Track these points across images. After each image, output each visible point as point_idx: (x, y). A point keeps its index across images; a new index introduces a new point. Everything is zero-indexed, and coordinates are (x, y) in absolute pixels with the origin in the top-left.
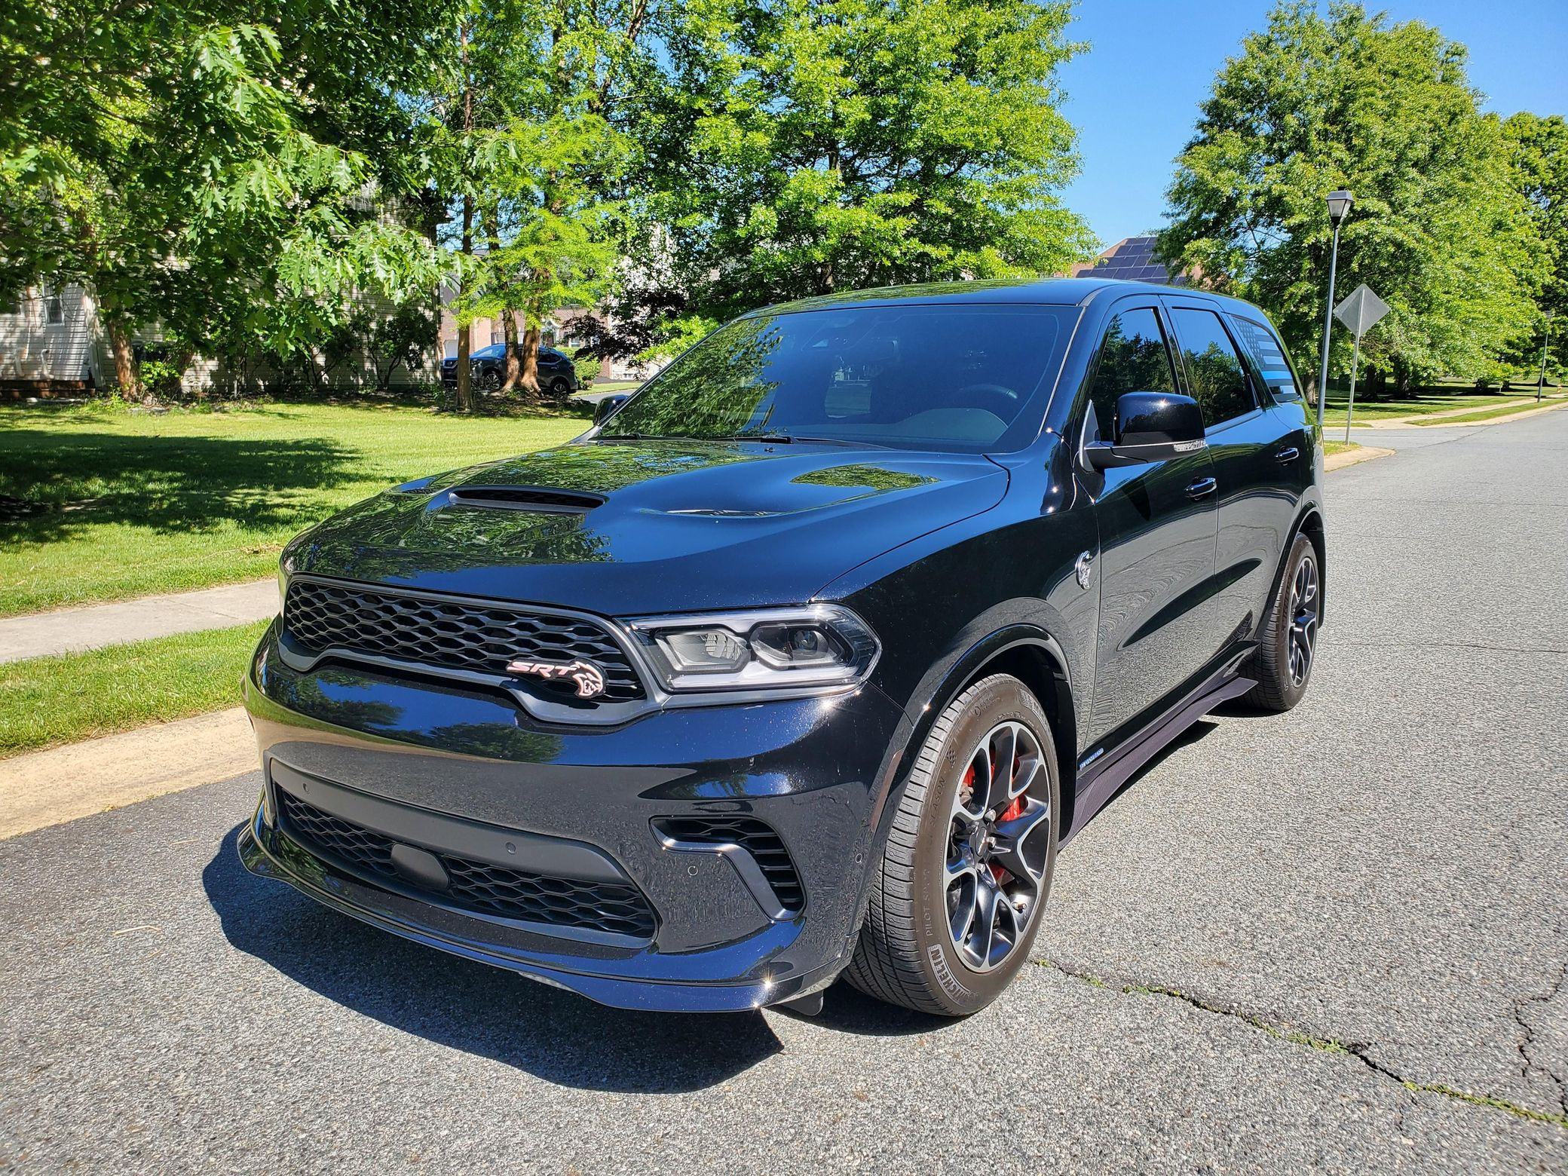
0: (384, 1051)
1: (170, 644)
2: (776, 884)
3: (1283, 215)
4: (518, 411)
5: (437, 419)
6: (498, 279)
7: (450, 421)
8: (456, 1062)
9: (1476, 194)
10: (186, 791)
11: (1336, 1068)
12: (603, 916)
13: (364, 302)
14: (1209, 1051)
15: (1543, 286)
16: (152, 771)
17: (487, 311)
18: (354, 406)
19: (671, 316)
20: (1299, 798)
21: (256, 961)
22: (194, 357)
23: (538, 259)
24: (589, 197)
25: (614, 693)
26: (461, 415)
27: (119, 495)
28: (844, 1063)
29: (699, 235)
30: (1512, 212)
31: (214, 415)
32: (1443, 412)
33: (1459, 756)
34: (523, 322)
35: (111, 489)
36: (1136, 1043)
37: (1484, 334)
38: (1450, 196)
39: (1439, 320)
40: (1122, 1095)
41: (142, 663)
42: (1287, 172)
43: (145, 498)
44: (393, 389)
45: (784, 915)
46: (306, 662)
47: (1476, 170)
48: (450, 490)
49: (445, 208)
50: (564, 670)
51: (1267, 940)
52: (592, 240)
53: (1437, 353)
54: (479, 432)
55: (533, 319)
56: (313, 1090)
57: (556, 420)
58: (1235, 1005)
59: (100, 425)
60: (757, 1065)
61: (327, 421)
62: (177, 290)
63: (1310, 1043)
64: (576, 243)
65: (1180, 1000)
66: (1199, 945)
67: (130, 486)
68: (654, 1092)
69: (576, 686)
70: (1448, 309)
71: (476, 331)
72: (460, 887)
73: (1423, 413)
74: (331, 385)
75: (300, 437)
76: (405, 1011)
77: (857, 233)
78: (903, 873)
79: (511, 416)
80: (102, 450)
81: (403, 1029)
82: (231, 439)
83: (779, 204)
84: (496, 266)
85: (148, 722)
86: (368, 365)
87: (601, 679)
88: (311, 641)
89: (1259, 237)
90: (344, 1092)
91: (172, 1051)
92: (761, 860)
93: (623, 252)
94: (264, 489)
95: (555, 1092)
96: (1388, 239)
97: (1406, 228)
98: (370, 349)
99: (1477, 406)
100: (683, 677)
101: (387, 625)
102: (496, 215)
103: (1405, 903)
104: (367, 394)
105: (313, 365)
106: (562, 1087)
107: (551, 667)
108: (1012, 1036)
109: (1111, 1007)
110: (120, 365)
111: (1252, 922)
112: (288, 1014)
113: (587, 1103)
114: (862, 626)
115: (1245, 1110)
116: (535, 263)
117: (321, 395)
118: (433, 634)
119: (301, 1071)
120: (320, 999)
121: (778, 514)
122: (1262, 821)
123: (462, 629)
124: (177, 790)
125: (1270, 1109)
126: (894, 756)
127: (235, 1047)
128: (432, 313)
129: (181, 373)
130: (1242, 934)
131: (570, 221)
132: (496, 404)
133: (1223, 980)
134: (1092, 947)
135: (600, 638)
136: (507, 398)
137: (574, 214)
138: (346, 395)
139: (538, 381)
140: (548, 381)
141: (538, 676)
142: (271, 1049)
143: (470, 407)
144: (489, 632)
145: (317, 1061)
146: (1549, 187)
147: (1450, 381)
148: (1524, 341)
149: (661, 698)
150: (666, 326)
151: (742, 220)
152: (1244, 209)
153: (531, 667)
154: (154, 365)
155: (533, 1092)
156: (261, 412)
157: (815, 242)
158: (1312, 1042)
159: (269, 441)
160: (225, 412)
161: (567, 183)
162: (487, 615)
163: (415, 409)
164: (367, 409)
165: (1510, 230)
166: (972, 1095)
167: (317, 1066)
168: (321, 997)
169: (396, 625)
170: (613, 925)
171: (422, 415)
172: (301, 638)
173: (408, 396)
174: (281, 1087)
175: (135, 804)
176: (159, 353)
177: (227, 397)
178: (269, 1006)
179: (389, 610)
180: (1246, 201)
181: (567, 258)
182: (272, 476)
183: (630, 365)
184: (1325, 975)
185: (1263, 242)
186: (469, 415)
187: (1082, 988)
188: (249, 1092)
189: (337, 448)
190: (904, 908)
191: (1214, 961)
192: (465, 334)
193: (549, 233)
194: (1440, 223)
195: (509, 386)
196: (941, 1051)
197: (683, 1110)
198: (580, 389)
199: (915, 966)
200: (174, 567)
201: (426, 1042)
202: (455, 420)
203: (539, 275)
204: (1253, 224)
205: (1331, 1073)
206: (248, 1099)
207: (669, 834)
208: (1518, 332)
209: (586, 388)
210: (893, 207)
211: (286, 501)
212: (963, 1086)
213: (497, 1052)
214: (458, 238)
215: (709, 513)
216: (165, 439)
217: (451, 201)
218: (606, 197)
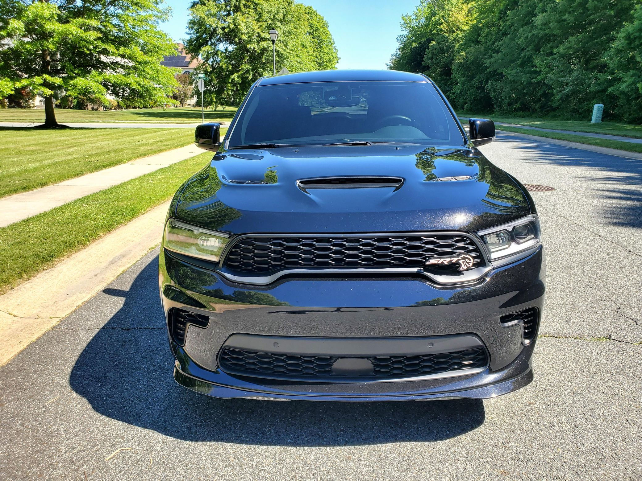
2: (527, 331)
12: (463, 363)
45: (527, 342)
46: (262, 280)
50: (455, 260)
69: (459, 266)
72: (382, 370)
87: (472, 261)
95: (442, 445)
100: (493, 254)
141: (442, 265)
153: (438, 261)
180: (220, 30)
185: (227, 48)
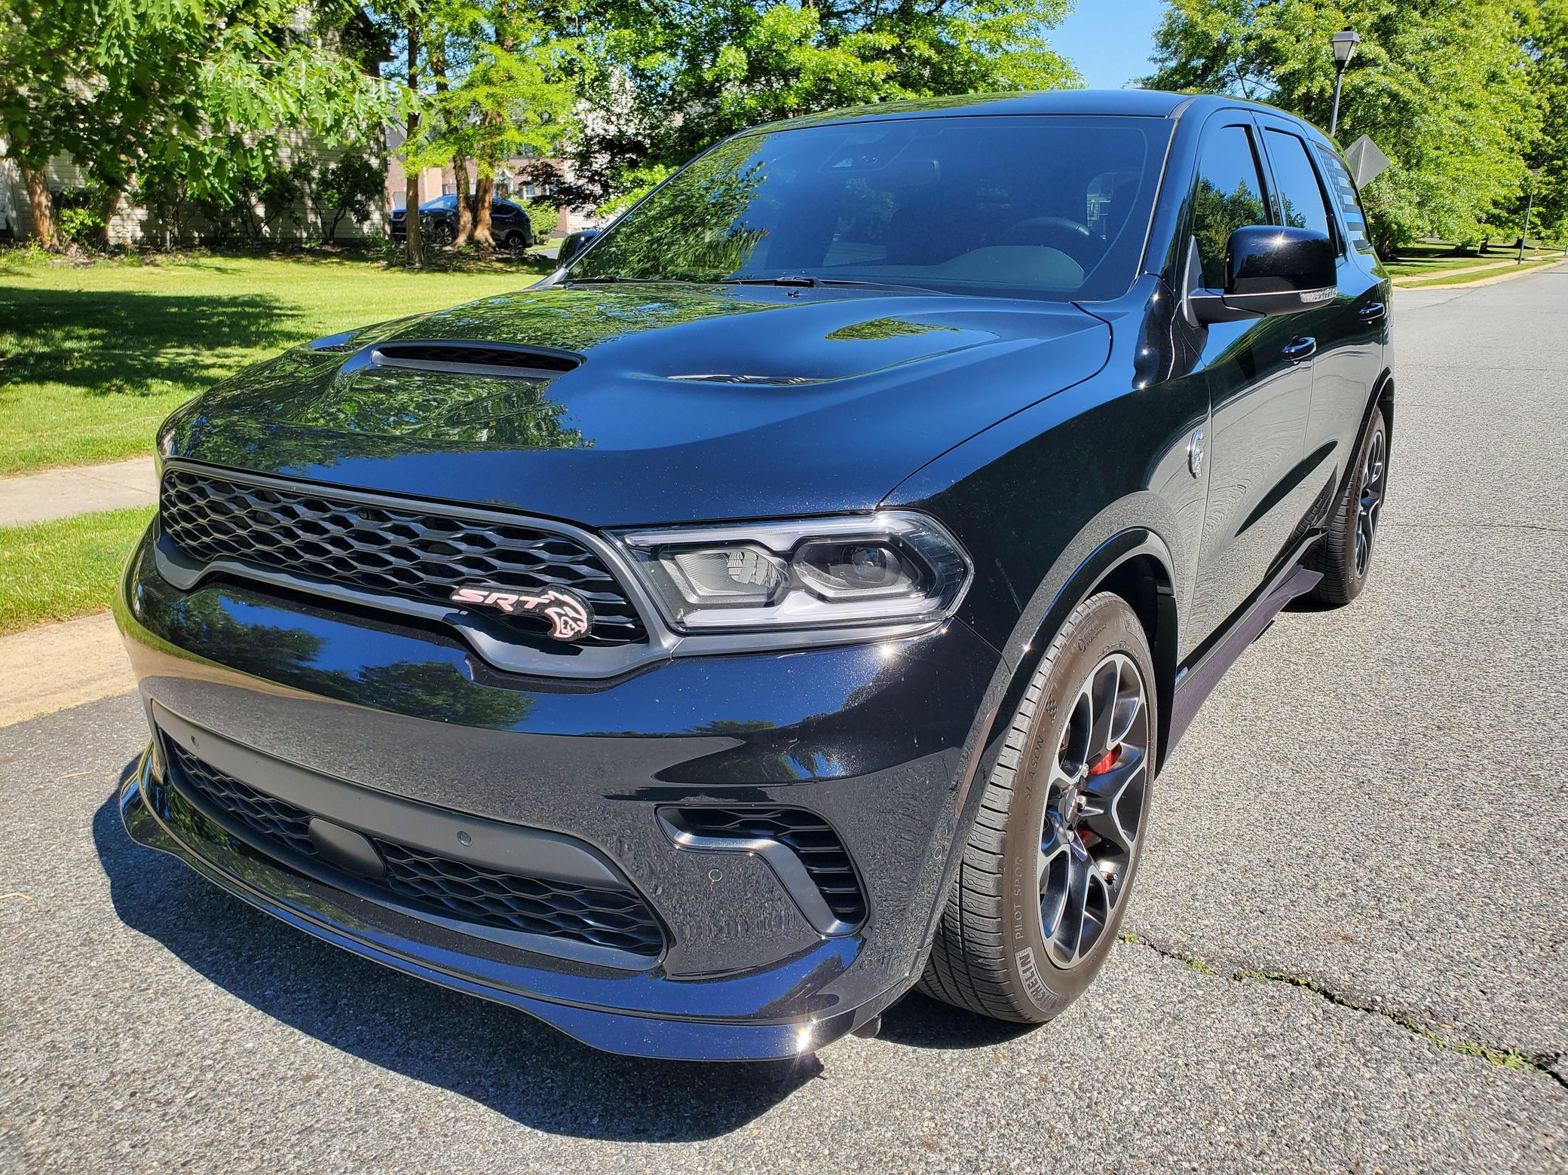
0: (308, 1078)
1: (74, 527)
2: (828, 890)
3: (1275, 62)
4: (472, 266)
5: (387, 275)
6: (448, 122)
7: (399, 276)
8: (401, 1096)
9: (1475, 43)
10: (83, 706)
11: (1526, 1092)
12: (591, 926)
13: (304, 148)
14: (1363, 1069)
15: (1532, 143)
16: (45, 680)
17: (438, 160)
18: (298, 261)
19: (633, 165)
20: (1387, 713)
21: (150, 942)
22: (118, 205)
23: (490, 101)
24: (543, 34)
25: (603, 635)
26: (412, 270)
27: (31, 354)
28: (903, 1091)
29: (662, 77)
30: (1507, 63)
31: (146, 268)
32: (1426, 274)
33: (1554, 660)
34: (475, 171)
35: (23, 347)
36: (1267, 1057)
37: (1474, 192)
38: (1448, 44)
39: (1429, 177)
40: (1266, 1139)
41: (38, 550)
42: (1282, 14)
43: (63, 356)
44: (338, 243)
45: (838, 928)
46: (189, 577)
47: (1477, 16)
48: (373, 347)
49: (388, 46)
50: (532, 602)
51: (1395, 904)
52: (547, 81)
53: (1426, 212)
54: (429, 288)
55: (485, 166)
56: (212, 1143)
57: (512, 275)
58: (1379, 999)
59: (18, 278)
60: (791, 1096)
61: (269, 276)
62: (83, 121)
63: (1485, 1055)
64: (530, 83)
65: (1308, 991)
66: (1314, 912)
67: (46, 344)
68: (661, 1139)
69: (548, 624)
70: (1438, 165)
71: (425, 179)
72: (398, 877)
73: (1407, 275)
74: (273, 238)
75: (237, 293)
76: (338, 1016)
77: (833, 76)
78: (990, 862)
79: (464, 271)
80: (14, 305)
81: (334, 1044)
82: (161, 295)
83: (751, 43)
84: (444, 109)
85: (42, 621)
86: (311, 217)
87: (584, 616)
88: (193, 548)
89: (1248, 86)
90: (253, 1146)
91: (29, 1082)
92: (807, 859)
93: (580, 94)
94: (194, 348)
96: (1383, 90)
97: (1403, 77)
98: (313, 200)
99: (1460, 268)
100: (699, 613)
101: (289, 533)
102: (443, 51)
103: (1548, 852)
104: (311, 248)
105: (252, 217)
106: (540, 1133)
107: (513, 598)
108: (1109, 1048)
109: (1225, 1002)
110: (37, 213)
111: (1370, 879)
112: (185, 1023)
113: (574, 1159)
114: (945, 538)
115: (1429, 1161)
116: (488, 105)
117: (262, 249)
118: (349, 546)
119: (197, 1112)
120: (229, 999)
121: (822, 381)
122: (1351, 743)
123: (388, 542)
124: (72, 706)
125: (1460, 1158)
126: (987, 715)
127: (113, 1075)
128: (378, 161)
129: (106, 221)
130: (1363, 897)
131: (523, 60)
132: (449, 259)
133: (1356, 962)
134: (1186, 915)
135: (582, 558)
136: (460, 252)
137: (527, 53)
138: (288, 249)
139: (492, 234)
140: (503, 234)
141: (495, 610)
142: (160, 1077)
143: (420, 261)
144: (425, 546)
145: (219, 1097)
146: (1539, 39)
147: (1432, 243)
148: (1509, 200)
149: (669, 642)
150: (627, 176)
151: (708, 58)
152: (1235, 55)
153: (486, 597)
154: (75, 213)
155: (504, 1141)
156: (196, 266)
157: (786, 84)
158: (1487, 1051)
159: (203, 297)
160: (157, 265)
161: (520, 17)
162: (423, 523)
163: (363, 264)
164: (312, 263)
165: (1503, 82)
166: (1073, 1141)
167: (219, 1104)
168: (230, 996)
169: (300, 532)
170: (606, 937)
171: (369, 271)
172: (182, 544)
173: (355, 250)
174: (168, 1138)
175: (20, 724)
176: (80, 199)
177: (159, 249)
178: (162, 1011)
179: (289, 512)
180: (1238, 45)
181: (521, 101)
182: (204, 336)
183: (588, 216)
184: (1478, 954)
185: (1252, 92)
186: (421, 270)
187: (1184, 974)
188: (125, 1147)
189: (277, 304)
190: (989, 906)
191: (1337, 934)
192: (413, 183)
193: (501, 72)
194: (1437, 72)
195: (462, 239)
196: (1024, 1071)
197: (700, 1169)
198: (536, 243)
199: (999, 975)
200: (88, 435)
201: (363, 1063)
202: (405, 275)
203: (491, 120)
204: (1242, 70)
205: (1522, 1100)
206: (124, 1158)
207: (683, 828)
208: (1505, 192)
209: (542, 243)
210: (873, 49)
211: (220, 361)
212: (1060, 1125)
213: (456, 1078)
214: (403, 77)
215: (724, 379)
216: (89, 294)
217: (395, 36)
218: (562, 34)
